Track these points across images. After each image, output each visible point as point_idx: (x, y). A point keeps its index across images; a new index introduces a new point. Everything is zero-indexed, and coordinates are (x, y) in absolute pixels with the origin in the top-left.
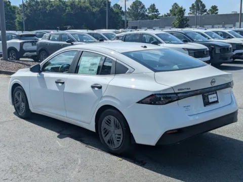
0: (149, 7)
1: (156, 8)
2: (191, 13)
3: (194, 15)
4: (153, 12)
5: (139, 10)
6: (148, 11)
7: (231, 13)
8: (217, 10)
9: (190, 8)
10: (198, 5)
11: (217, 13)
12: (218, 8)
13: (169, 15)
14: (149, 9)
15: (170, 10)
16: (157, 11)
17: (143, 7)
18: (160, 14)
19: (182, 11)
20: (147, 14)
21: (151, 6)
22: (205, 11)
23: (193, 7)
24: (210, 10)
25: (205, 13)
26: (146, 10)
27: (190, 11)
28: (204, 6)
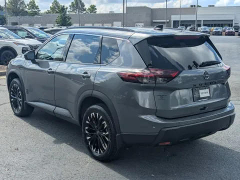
0: (28, 3)
1: (36, 5)
2: (71, 12)
3: (74, 13)
4: (33, 8)
5: (18, 6)
6: (27, 8)
7: (109, 13)
8: (96, 9)
9: (70, 6)
10: (77, 4)
11: (95, 12)
12: (96, 7)
13: (49, 12)
14: (28, 5)
15: (51, 7)
16: (37, 7)
17: (23, 3)
18: (40, 11)
19: (65, 9)
20: (26, 10)
21: (31, 2)
22: (85, 10)
23: (73, 6)
24: (89, 9)
25: (85, 12)
26: (26, 7)
27: (70, 9)
28: (83, 5)
